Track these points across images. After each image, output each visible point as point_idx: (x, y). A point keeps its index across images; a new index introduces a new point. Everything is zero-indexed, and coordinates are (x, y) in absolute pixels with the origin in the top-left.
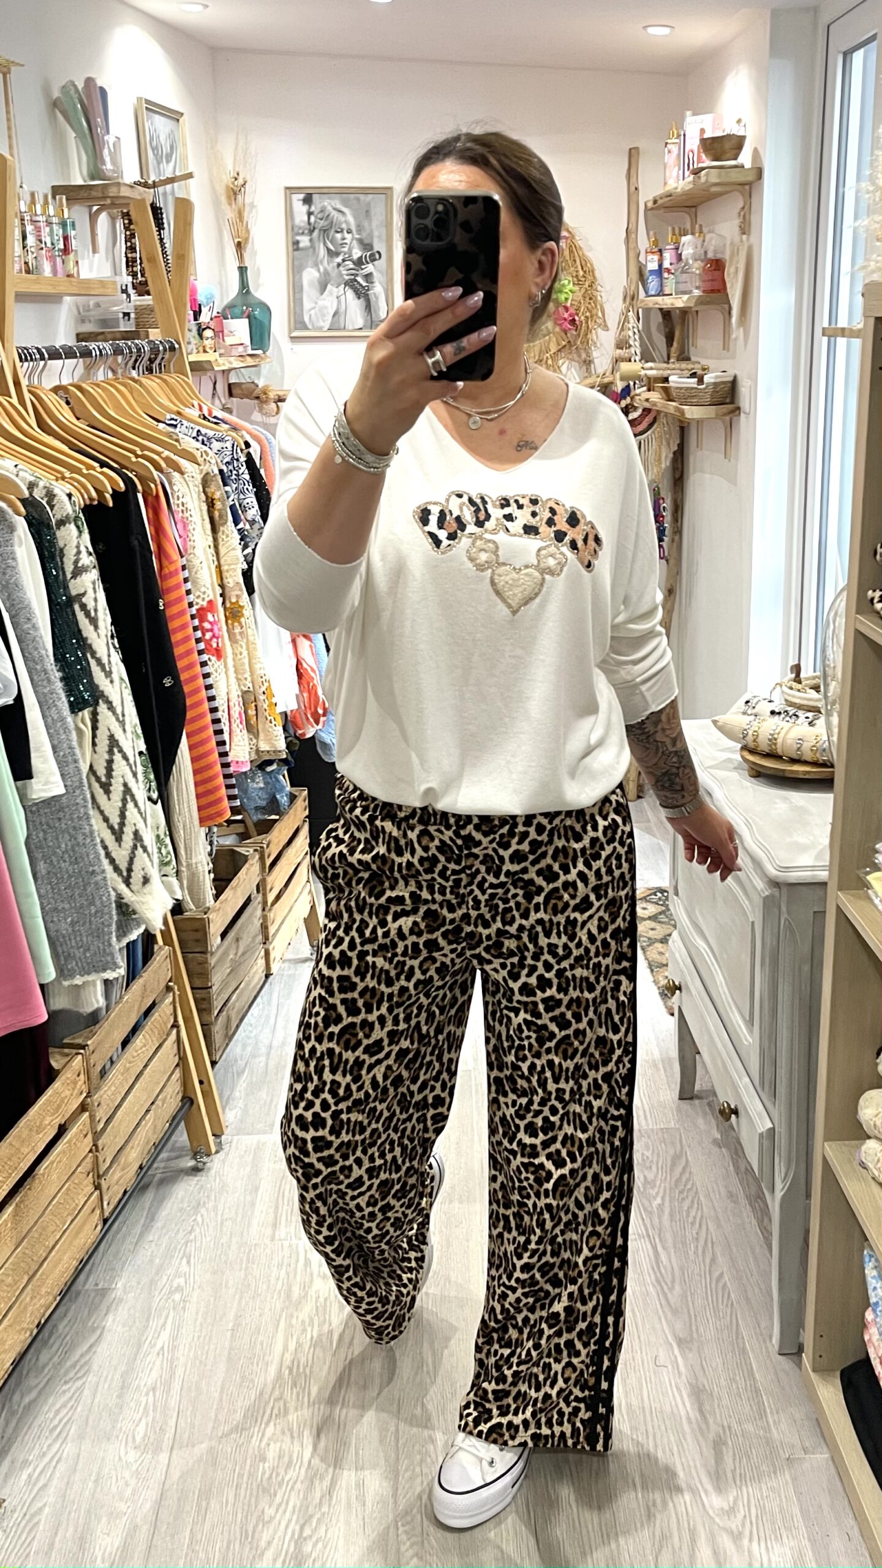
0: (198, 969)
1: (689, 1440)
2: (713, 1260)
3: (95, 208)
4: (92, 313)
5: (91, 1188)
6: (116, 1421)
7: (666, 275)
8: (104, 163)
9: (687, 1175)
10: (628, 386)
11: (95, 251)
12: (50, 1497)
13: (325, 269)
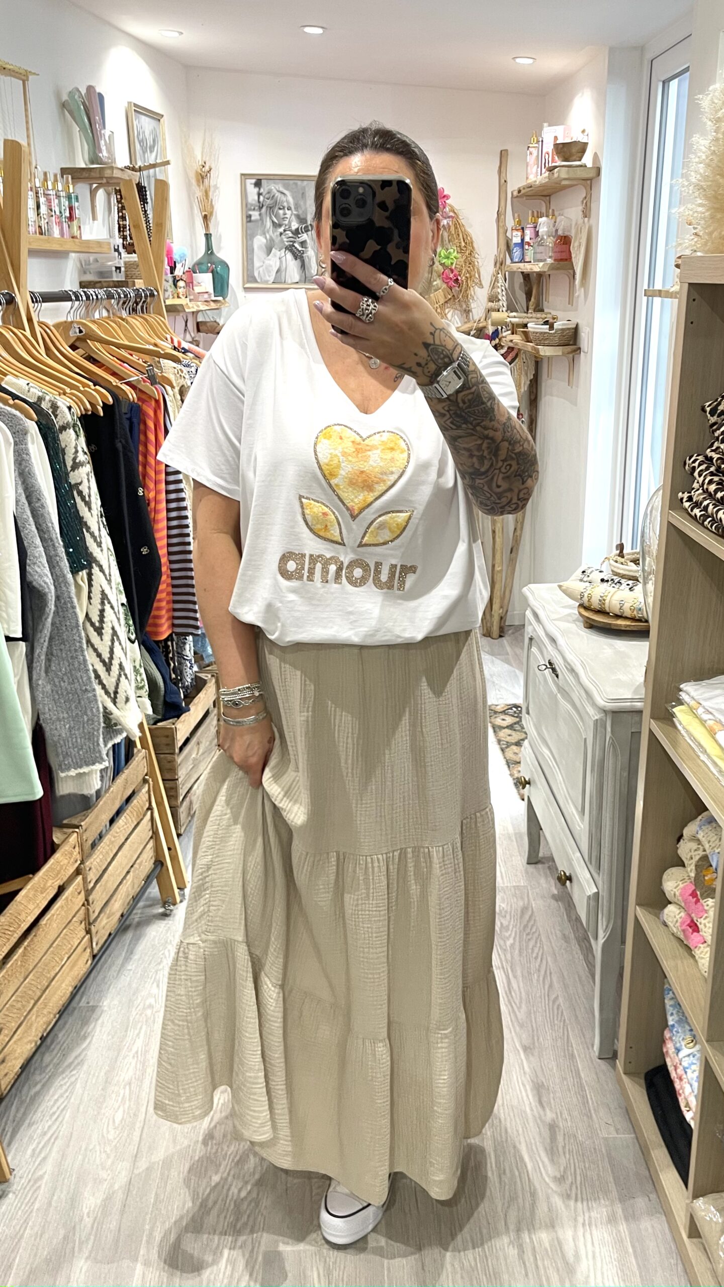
0: (168, 766)
1: (531, 1124)
2: (551, 986)
3: (95, 185)
4: (92, 266)
5: (83, 933)
6: (100, 1108)
7: (527, 247)
8: (100, 151)
9: (532, 922)
10: (497, 330)
11: (94, 218)
12: (49, 1167)
13: (271, 237)
